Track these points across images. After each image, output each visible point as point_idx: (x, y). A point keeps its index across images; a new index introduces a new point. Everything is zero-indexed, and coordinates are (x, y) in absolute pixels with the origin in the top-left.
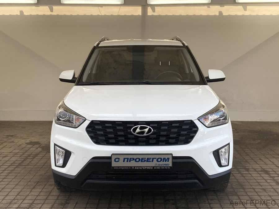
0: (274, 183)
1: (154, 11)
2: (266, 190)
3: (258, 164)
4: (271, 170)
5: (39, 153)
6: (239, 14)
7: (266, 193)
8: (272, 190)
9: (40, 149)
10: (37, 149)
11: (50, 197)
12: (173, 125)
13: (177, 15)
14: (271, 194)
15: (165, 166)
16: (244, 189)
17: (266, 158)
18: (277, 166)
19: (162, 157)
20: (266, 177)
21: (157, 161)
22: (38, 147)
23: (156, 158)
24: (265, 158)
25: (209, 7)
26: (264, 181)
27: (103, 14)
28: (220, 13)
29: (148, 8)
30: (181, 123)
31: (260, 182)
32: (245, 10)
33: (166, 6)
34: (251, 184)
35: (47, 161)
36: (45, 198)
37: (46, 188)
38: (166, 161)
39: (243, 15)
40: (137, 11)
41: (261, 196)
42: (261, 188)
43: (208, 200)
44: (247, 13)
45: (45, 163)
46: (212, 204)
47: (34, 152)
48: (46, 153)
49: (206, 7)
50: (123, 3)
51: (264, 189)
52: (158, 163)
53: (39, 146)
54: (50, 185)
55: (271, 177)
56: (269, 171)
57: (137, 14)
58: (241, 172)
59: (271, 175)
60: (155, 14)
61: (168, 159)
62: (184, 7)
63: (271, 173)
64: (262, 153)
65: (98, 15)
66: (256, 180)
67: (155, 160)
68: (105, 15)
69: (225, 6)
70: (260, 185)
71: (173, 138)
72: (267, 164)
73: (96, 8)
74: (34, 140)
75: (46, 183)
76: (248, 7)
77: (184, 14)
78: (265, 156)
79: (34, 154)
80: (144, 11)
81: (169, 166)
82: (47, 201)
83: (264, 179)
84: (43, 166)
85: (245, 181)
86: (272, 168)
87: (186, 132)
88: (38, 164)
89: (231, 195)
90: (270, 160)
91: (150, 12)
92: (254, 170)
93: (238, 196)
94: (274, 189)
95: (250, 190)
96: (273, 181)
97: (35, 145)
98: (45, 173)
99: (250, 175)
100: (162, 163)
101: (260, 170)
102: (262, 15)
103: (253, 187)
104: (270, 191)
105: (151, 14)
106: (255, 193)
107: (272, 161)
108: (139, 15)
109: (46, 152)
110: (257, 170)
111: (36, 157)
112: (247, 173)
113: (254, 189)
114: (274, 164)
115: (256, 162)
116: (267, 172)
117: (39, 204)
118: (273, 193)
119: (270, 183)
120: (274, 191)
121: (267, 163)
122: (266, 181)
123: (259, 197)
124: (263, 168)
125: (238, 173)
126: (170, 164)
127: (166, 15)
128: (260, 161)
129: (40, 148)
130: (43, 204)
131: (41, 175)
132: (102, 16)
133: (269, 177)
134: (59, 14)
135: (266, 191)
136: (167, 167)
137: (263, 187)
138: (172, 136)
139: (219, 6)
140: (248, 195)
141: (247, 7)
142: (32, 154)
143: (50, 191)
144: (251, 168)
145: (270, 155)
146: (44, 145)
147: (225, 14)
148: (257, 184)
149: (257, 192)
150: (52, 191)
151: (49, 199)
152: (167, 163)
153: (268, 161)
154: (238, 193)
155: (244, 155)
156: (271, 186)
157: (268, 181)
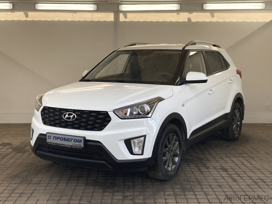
0: (231, 180)
1: (126, 17)
2: (222, 186)
3: (219, 163)
4: (229, 168)
5: (9, 153)
6: (207, 20)
7: (221, 189)
8: (227, 186)
9: (10, 150)
10: (8, 149)
11: (13, 195)
12: (92, 114)
13: (147, 21)
14: (225, 190)
15: (79, 146)
16: (201, 185)
17: (228, 157)
18: (236, 164)
19: (77, 139)
20: (224, 174)
21: (74, 141)
22: (9, 148)
23: (73, 139)
24: (226, 157)
25: (179, 14)
26: (221, 178)
27: (77, 20)
28: (189, 19)
29: (120, 14)
30: (99, 113)
31: (217, 179)
32: (213, 16)
33: (137, 13)
34: (209, 181)
35: (16, 161)
36: (8, 195)
37: (10, 187)
38: (79, 142)
39: (211, 22)
40: (109, 17)
41: (216, 192)
42: (217, 184)
43: (164, 195)
44: (214, 20)
45: (13, 163)
46: (168, 200)
47: (4, 153)
48: (16, 154)
49: (175, 14)
50: (96, 9)
51: (220, 186)
52: (74, 143)
53: (11, 147)
54: (15, 183)
55: (228, 174)
56: (228, 169)
57: (110, 20)
58: (201, 170)
59: (229, 173)
60: (127, 20)
61: (81, 140)
62: (154, 14)
63: (229, 170)
64: (225, 152)
65: (72, 21)
66: (213, 177)
67: (73, 140)
68: (79, 21)
69: (193, 13)
70: (217, 182)
71: (90, 125)
72: (227, 163)
73: (70, 14)
74: (6, 141)
75: (11, 181)
76: (216, 14)
77: (154, 20)
78: (226, 155)
79: (4, 154)
80: (117, 17)
81: (82, 146)
82: (9, 198)
83: (222, 176)
84: (11, 165)
85: (204, 178)
86: (231, 166)
87: (99, 121)
88: (6, 164)
89: (187, 191)
90: (230, 159)
91: (122, 18)
92: (214, 168)
93: (194, 192)
94: (229, 185)
95: (207, 186)
96: (230, 178)
97: (7, 146)
98: (12, 173)
99: (209, 173)
100: (77, 143)
101: (219, 168)
102: (229, 21)
103: (210, 183)
104: (226, 187)
105: (123, 21)
106: (211, 189)
107: (232, 160)
108: (111, 21)
109: (16, 152)
110: (217, 168)
111: (6, 157)
112: (207, 170)
113: (210, 185)
114: (234, 162)
115: (217, 161)
116: (225, 170)
117: (2, 201)
118: (228, 189)
119: (227, 180)
120: (229, 187)
121: (228, 161)
122: (223, 178)
123: (214, 193)
124: (223, 166)
125: (198, 170)
126: (82, 144)
127: (138, 21)
128: (221, 159)
129: (11, 148)
130: (5, 201)
131: (7, 174)
132: (75, 21)
133: (226, 174)
134: (34, 20)
135: (221, 188)
136: (80, 147)
137: (219, 184)
138: (89, 123)
139: (188, 13)
140: (203, 191)
141: (214, 14)
142: (2, 154)
143: (14, 189)
144: (211, 166)
145: (231, 154)
146: (16, 146)
147: (193, 20)
148: (214, 181)
149: (212, 188)
150: (16, 189)
151: (12, 196)
152: (80, 144)
153: (229, 159)
154: (195, 190)
155: (207, 154)
156: (227, 182)
157: (226, 178)
